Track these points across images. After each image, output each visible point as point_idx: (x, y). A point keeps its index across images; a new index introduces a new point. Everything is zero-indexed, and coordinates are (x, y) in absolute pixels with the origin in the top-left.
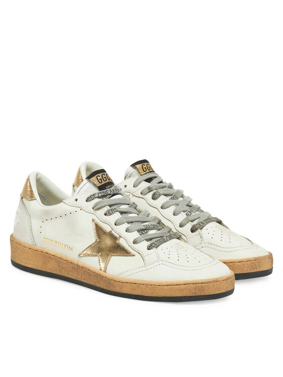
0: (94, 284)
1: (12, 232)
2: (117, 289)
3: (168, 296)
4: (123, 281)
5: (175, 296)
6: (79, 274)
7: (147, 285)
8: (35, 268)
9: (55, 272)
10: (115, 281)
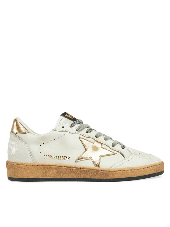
0: (90, 177)
1: (6, 159)
2: (111, 177)
3: (144, 175)
4: (116, 170)
5: (147, 174)
6: (75, 174)
7: (131, 170)
8: (36, 178)
9: (54, 177)
10: (109, 171)
